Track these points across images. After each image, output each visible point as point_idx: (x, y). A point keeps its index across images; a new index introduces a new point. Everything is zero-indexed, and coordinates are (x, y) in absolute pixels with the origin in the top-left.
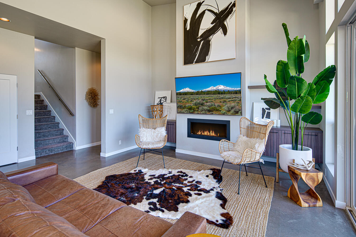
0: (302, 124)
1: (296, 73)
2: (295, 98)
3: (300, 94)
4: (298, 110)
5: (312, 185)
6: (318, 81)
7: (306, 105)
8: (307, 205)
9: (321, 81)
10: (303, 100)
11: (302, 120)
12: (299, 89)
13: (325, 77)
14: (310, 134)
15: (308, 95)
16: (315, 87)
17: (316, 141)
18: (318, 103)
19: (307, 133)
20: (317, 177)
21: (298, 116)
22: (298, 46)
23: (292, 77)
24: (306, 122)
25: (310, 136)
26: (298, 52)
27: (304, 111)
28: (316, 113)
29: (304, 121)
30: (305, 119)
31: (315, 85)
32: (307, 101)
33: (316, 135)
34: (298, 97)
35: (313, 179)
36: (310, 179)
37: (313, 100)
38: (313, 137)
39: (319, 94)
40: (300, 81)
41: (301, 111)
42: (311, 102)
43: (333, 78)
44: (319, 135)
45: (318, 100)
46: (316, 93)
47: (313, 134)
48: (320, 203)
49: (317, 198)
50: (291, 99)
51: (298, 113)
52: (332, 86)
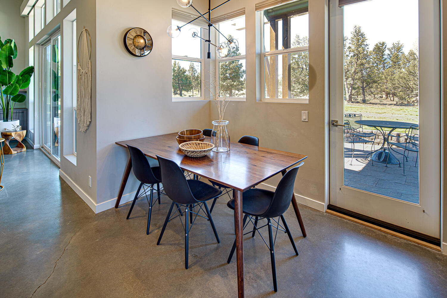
0: (12, 103)
1: (7, 67)
2: (6, 85)
3: (10, 82)
4: (9, 93)
5: (20, 140)
6: (23, 75)
7: (15, 89)
8: (16, 152)
9: (25, 74)
10: (13, 86)
11: (12, 100)
12: (10, 79)
13: (27, 72)
14: (18, 112)
15: (16, 83)
16: (21, 78)
17: (23, 117)
18: (23, 88)
19: (16, 112)
20: (23, 133)
21: (9, 98)
22: (8, 50)
23: (4, 71)
24: (15, 101)
25: (18, 114)
26: (8, 53)
27: (14, 94)
28: (21, 95)
29: (14, 101)
30: (14, 99)
31: (21, 77)
32: (16, 87)
33: (22, 112)
34: (9, 84)
35: (20, 135)
36: (18, 136)
37: (20, 86)
38: (20, 114)
39: (24, 82)
40: (10, 73)
41: (10, 94)
42: (18, 88)
43: (32, 73)
44: (25, 112)
45: (23, 87)
46: (22, 82)
47: (20, 111)
48: (25, 149)
49: (22, 147)
50: (2, 86)
51: (9, 96)
52: (32, 78)
